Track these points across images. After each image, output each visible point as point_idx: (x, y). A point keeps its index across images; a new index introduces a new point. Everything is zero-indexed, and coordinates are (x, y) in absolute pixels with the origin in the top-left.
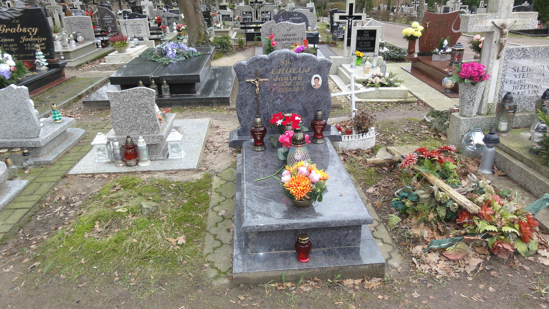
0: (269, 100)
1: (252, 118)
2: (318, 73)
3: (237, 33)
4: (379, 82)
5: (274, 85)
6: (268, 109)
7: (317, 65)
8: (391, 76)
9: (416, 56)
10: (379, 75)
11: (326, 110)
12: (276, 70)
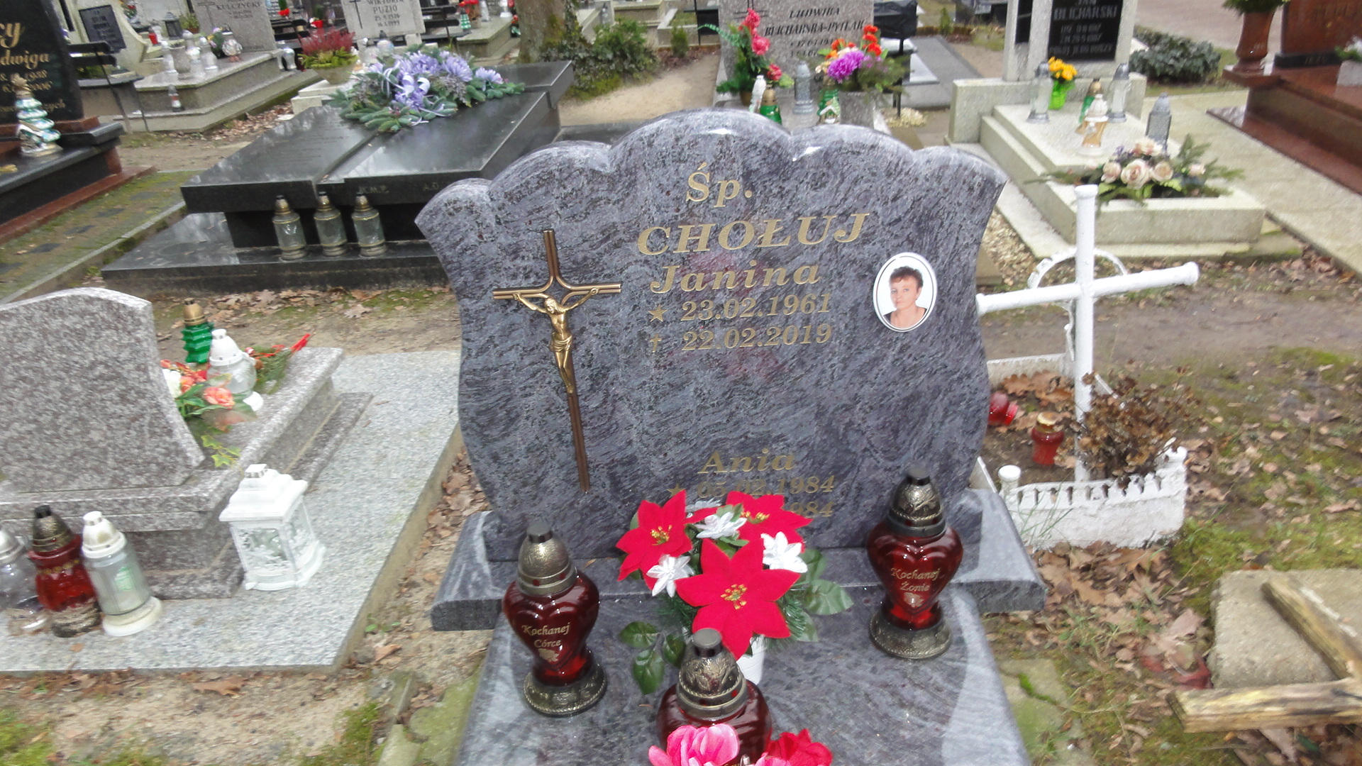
0: (636, 395)
1: (547, 481)
2: (912, 245)
3: (677, 13)
4: (1146, 179)
5: (658, 315)
6: (634, 436)
7: (908, 198)
8: (1190, 151)
9: (1268, 68)
10: (1145, 150)
11: (960, 440)
12: (659, 233)
